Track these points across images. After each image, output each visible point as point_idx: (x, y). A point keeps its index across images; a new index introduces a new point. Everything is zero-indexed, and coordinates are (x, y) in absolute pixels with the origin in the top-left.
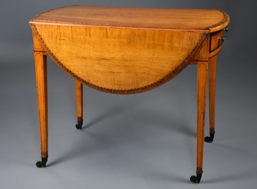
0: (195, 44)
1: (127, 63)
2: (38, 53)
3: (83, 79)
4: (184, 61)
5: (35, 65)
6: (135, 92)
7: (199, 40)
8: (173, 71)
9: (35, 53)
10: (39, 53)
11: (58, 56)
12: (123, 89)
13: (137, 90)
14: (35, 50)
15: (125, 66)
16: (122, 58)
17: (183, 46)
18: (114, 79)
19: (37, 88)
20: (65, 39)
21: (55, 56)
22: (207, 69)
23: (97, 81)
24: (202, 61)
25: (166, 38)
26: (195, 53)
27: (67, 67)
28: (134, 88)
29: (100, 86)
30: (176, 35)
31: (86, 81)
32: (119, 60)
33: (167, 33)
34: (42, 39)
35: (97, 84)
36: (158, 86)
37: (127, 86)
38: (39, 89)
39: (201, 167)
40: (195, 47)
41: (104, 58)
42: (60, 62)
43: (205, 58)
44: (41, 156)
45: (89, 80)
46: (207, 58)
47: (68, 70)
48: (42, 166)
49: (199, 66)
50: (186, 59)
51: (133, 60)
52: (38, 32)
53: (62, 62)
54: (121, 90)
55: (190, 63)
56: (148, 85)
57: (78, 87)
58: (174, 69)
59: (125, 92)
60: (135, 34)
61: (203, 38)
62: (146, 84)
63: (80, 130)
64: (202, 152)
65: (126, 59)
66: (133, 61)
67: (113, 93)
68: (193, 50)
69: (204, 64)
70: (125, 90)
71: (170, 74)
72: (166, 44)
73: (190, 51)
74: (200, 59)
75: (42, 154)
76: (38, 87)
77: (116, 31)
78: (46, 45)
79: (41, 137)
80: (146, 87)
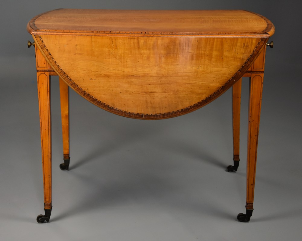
0: (250, 52)
1: (163, 79)
2: (42, 73)
3: (105, 103)
4: (236, 74)
5: (38, 89)
6: (173, 115)
7: (256, 47)
8: (222, 87)
9: (38, 74)
10: (44, 73)
11: (72, 75)
12: (158, 112)
13: (175, 112)
14: (38, 69)
15: (161, 84)
16: (157, 74)
17: (236, 55)
18: (146, 101)
19: (40, 119)
20: (83, 53)
21: (68, 76)
22: (263, 82)
23: (124, 104)
24: (257, 72)
25: (214, 47)
26: (250, 63)
27: (84, 89)
28: (171, 111)
29: (128, 111)
30: (227, 42)
31: (108, 106)
32: (154, 77)
33: (215, 40)
34: (50, 54)
35: (123, 109)
36: (202, 106)
37: (162, 108)
38: (42, 120)
39: (252, 202)
40: (251, 55)
41: (134, 75)
42: (74, 83)
43: (261, 69)
44: (44, 208)
45: (114, 104)
46: (263, 69)
47: (85, 93)
48: (45, 221)
49: (253, 78)
50: (239, 70)
51: (171, 75)
52: (45, 46)
53: (77, 83)
54: (155, 115)
55: (242, 76)
56: (191, 106)
57: (65, 115)
58: (223, 84)
59: (160, 116)
60: (175, 43)
61: (260, 44)
62: (187, 104)
63: (66, 171)
64: (254, 184)
65: (162, 74)
66: (171, 77)
67: (145, 118)
68: (248, 59)
69: (259, 75)
70: (160, 114)
71: (218, 90)
72: (215, 53)
73: (245, 61)
74: (255, 70)
75: (45, 205)
76: (42, 118)
77: (152, 40)
78: (55, 62)
79: (45, 183)
80: (188, 109)
